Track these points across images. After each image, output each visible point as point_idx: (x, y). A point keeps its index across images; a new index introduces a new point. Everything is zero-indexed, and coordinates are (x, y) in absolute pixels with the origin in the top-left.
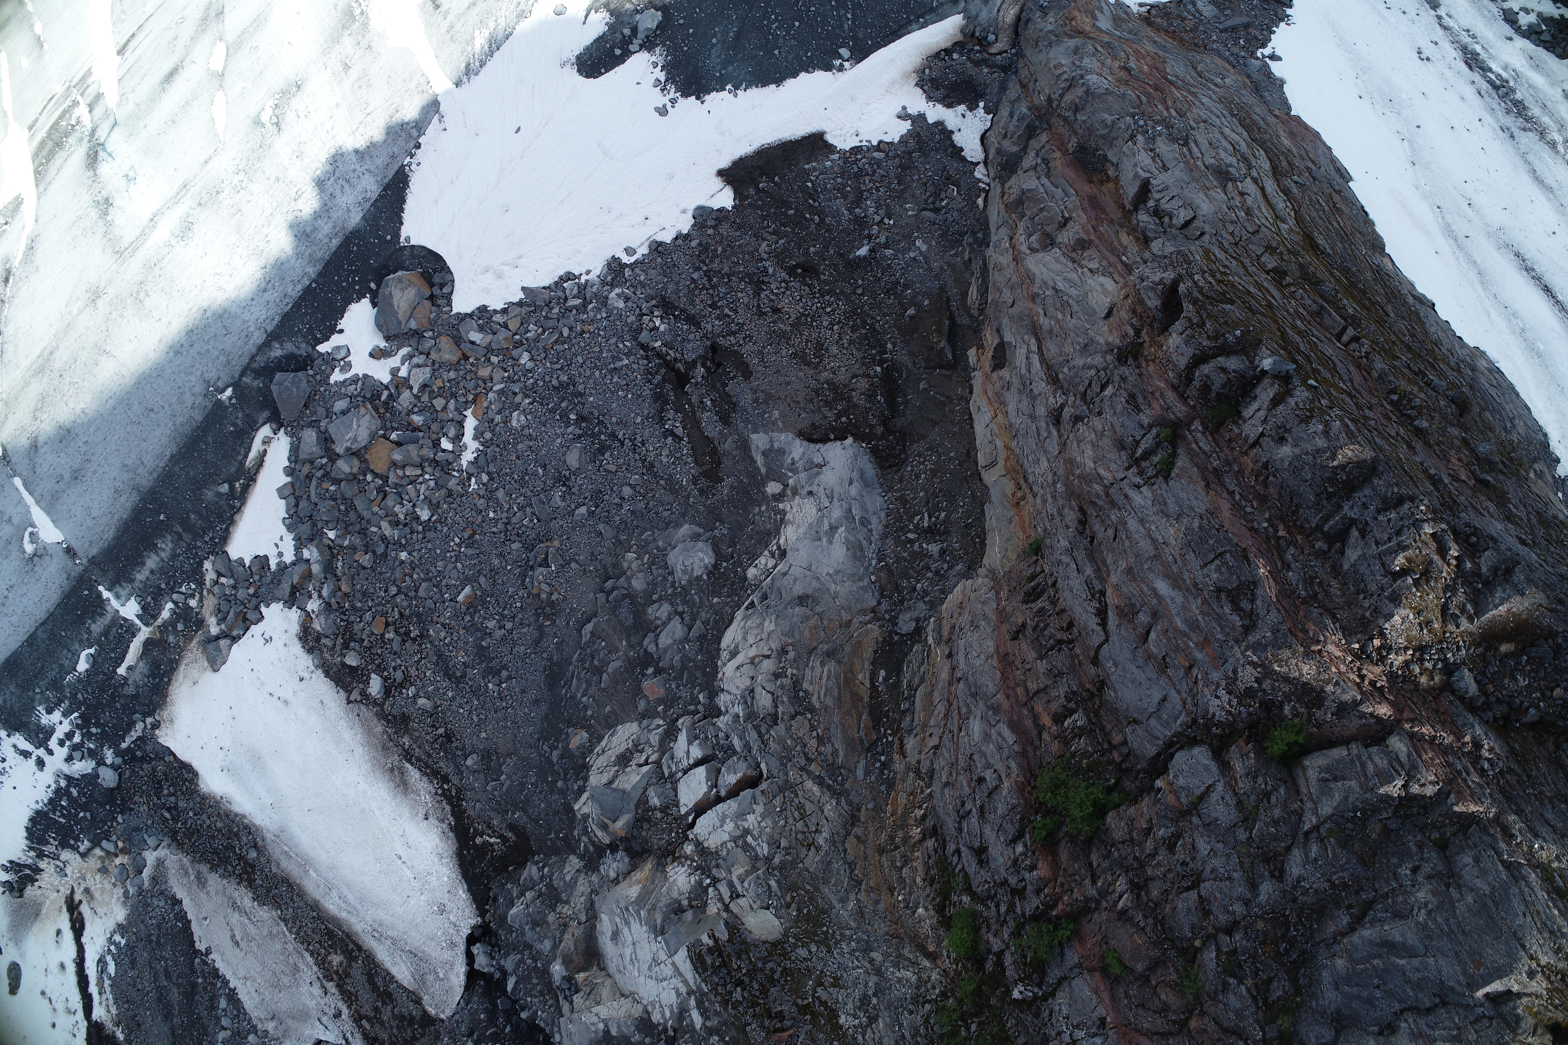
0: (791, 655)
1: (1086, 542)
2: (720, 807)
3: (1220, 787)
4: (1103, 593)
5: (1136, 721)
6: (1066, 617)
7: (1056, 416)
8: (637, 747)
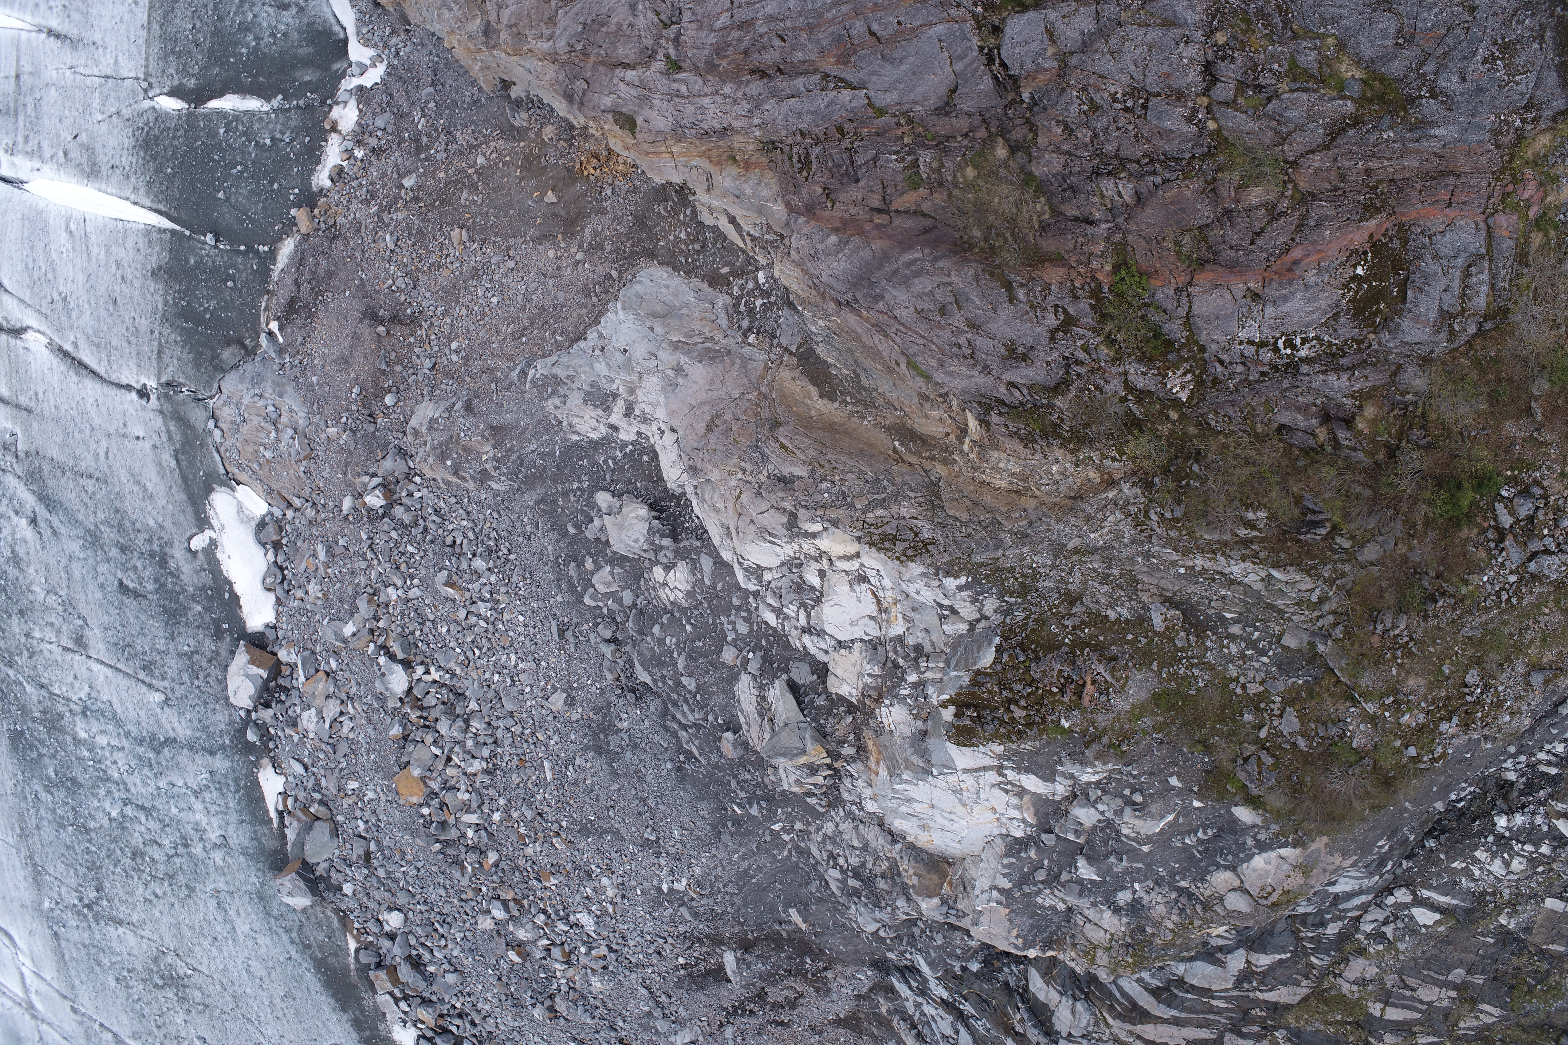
1: (780, 78)
3: (1053, 15)
4: (826, 76)
5: (953, 91)
6: (832, 131)
7: (672, 67)
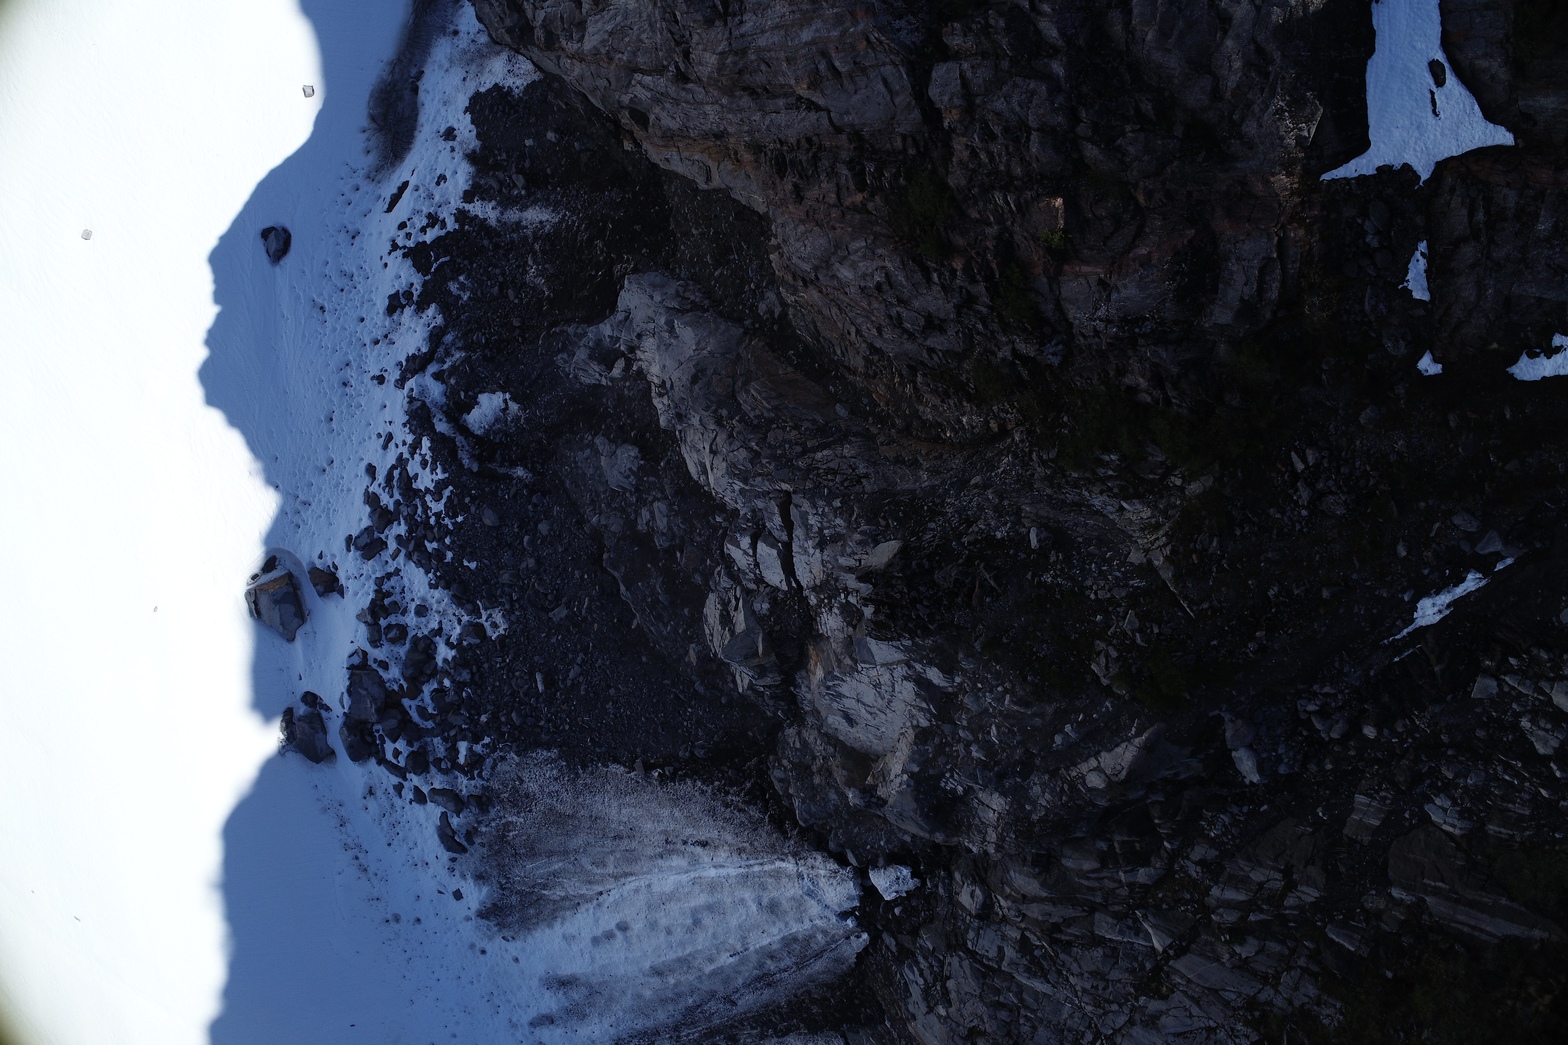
0: (724, 412)
1: (766, 96)
2: (795, 548)
4: (797, 97)
5: (892, 118)
6: (803, 142)
7: (682, 78)
8: (725, 604)
